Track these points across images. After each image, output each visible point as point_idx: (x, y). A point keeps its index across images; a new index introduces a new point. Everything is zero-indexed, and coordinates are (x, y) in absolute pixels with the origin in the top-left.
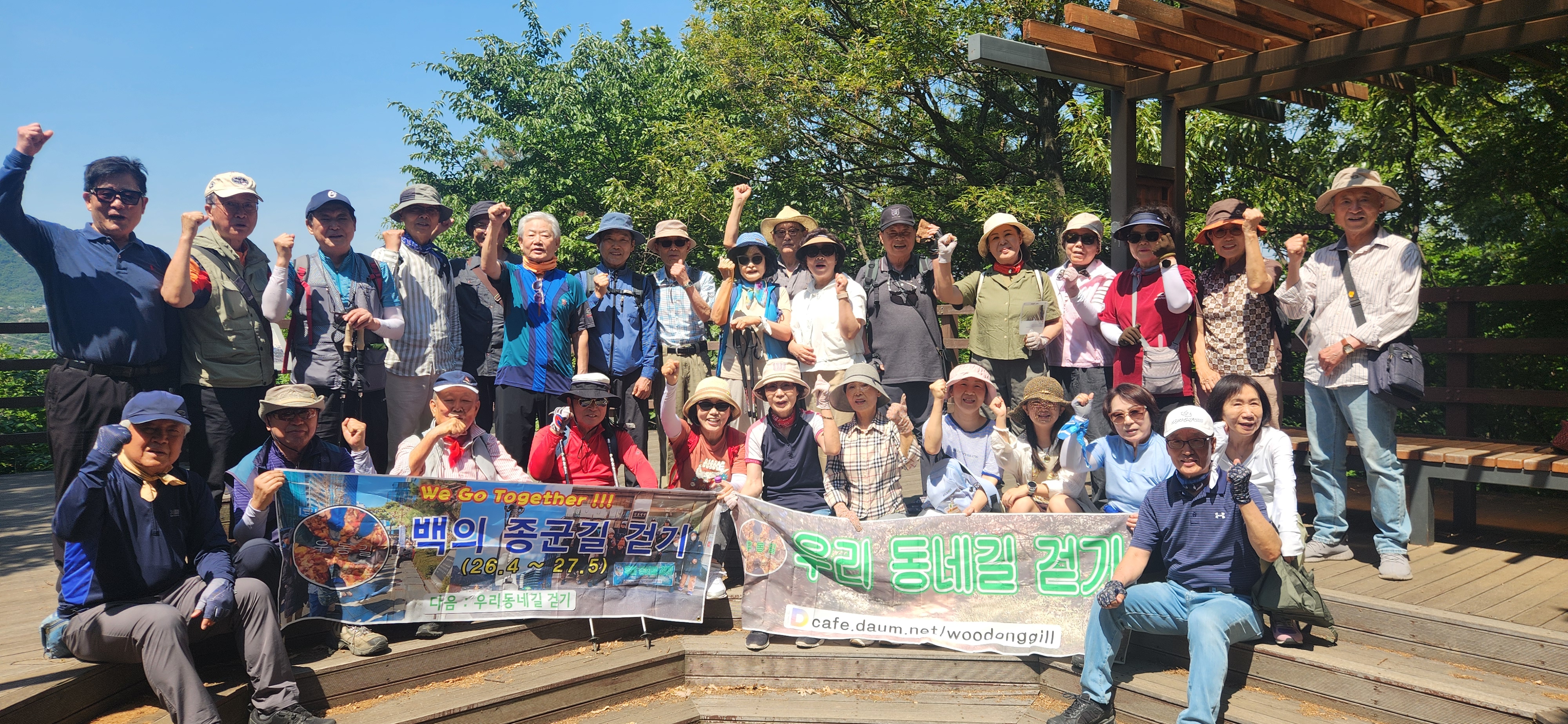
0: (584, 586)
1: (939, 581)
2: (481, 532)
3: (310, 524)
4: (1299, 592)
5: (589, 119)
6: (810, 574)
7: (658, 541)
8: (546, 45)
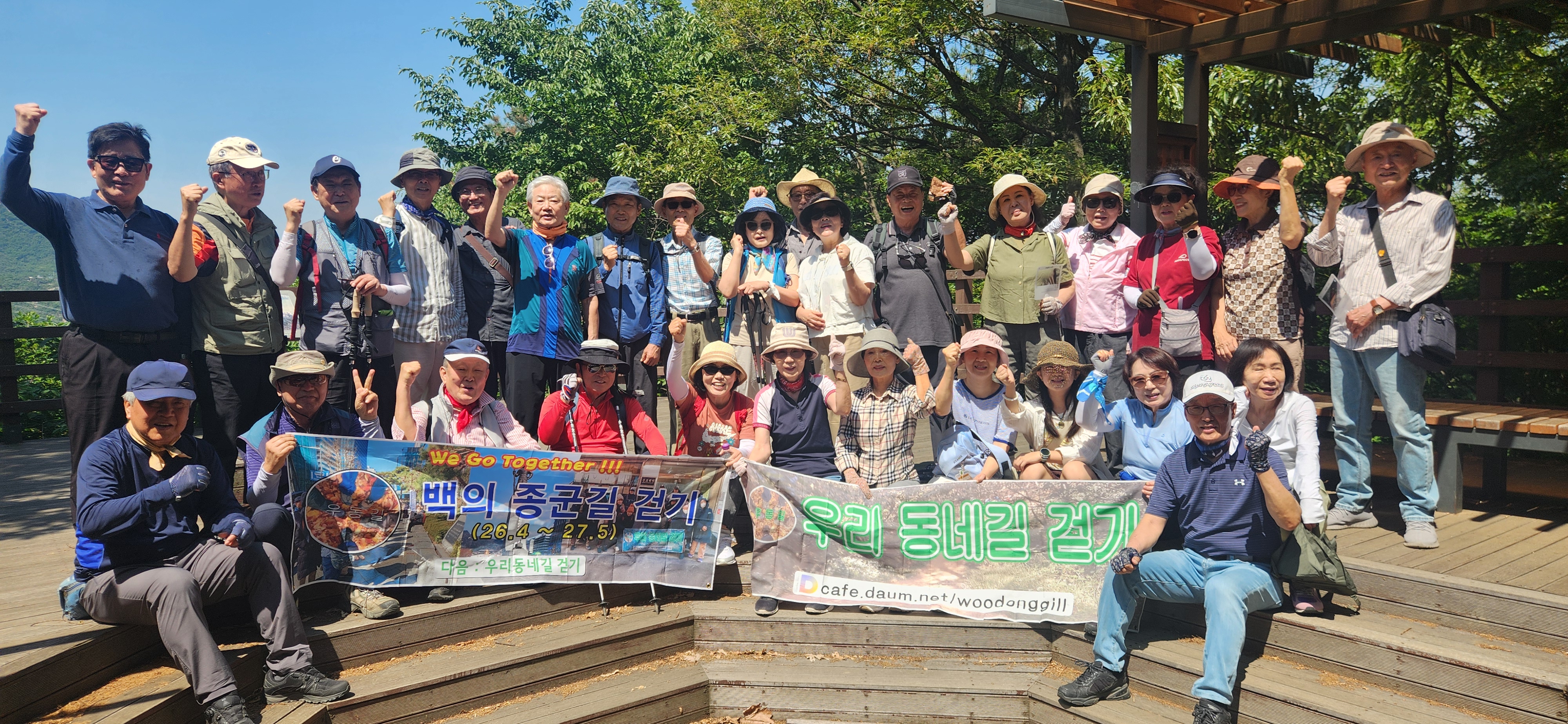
0: (594, 552)
1: (949, 547)
2: (490, 498)
3: (322, 488)
4: (1320, 561)
5: (599, 83)
6: (819, 541)
7: (667, 508)
8: (555, 9)
